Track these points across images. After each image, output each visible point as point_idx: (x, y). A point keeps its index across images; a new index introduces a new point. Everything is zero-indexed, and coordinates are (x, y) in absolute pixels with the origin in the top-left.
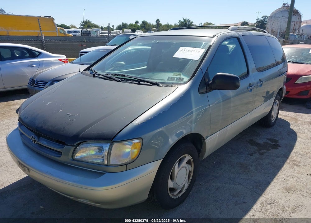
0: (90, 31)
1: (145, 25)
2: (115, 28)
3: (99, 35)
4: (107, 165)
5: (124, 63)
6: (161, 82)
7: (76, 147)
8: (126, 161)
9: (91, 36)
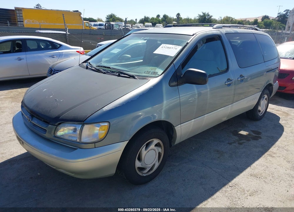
0: (113, 25)
1: (165, 18)
2: (138, 21)
3: (122, 28)
4: (79, 142)
5: (130, 56)
6: (138, 75)
7: (57, 126)
8: (95, 140)
9: (114, 29)
